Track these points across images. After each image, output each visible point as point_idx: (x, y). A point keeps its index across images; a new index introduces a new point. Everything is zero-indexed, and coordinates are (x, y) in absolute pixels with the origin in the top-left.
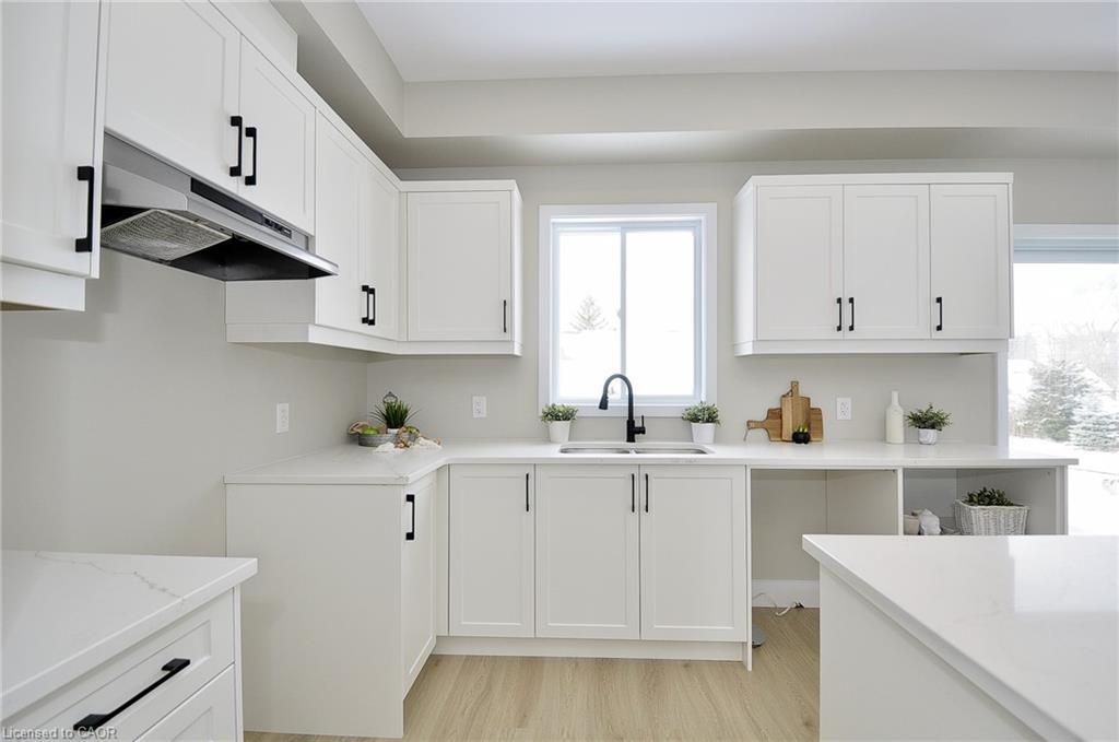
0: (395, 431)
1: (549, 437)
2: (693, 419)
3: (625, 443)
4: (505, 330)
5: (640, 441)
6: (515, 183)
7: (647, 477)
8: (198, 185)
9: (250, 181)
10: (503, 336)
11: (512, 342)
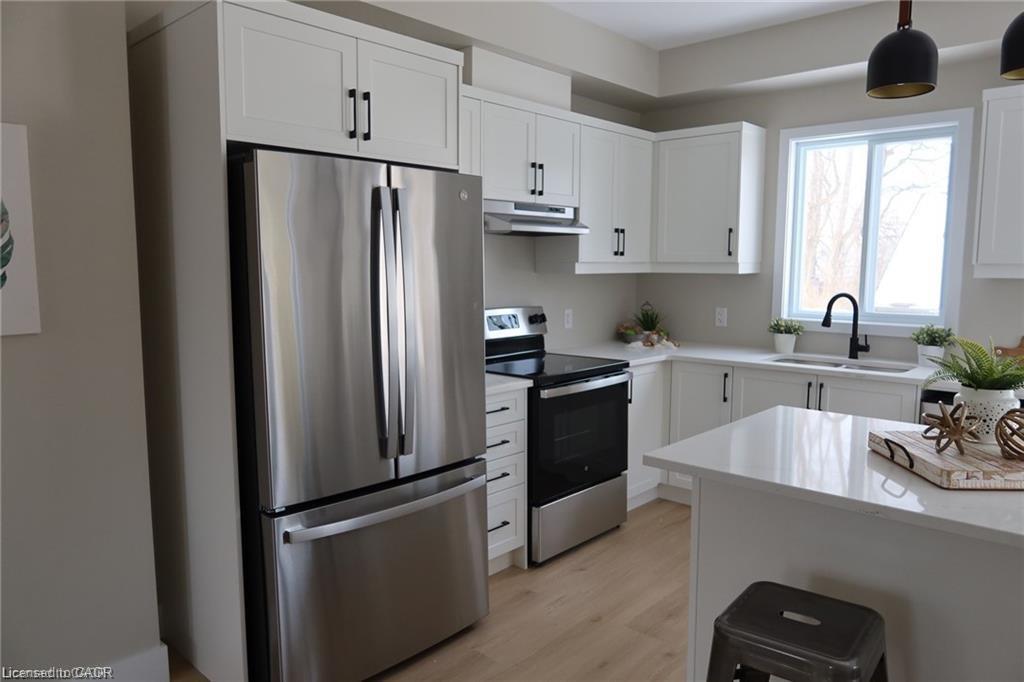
0: (647, 333)
2: (917, 340)
3: (846, 359)
4: (730, 254)
5: (863, 358)
6: (744, 123)
7: (822, 386)
8: (517, 206)
9: (541, 193)
10: (728, 258)
11: (736, 264)
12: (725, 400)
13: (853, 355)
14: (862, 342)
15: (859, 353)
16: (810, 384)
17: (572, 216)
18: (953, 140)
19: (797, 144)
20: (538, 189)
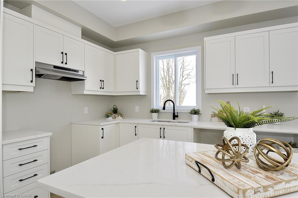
1: (152, 117)
2: (191, 113)
3: (172, 120)
4: (137, 88)
5: (177, 120)
6: (140, 49)
7: (164, 129)
8: (55, 67)
9: (66, 63)
10: (137, 90)
11: (139, 91)
12: (136, 135)
13: (174, 119)
14: (176, 114)
15: (176, 118)
16: (161, 128)
17: (82, 74)
18: (196, 55)
19: (156, 57)
20: (65, 62)
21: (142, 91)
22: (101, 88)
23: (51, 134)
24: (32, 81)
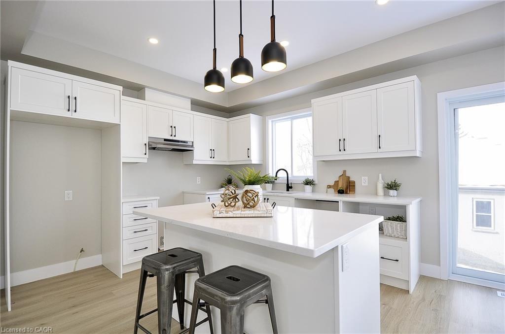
2: (304, 183)
3: (286, 191)
4: (249, 157)
5: (291, 191)
6: (251, 114)
8: (165, 140)
9: (175, 136)
10: (248, 159)
11: (251, 160)
14: (290, 185)
15: (289, 189)
17: (191, 144)
19: (272, 121)
20: (174, 134)
21: (255, 159)
22: (211, 157)
23: (159, 198)
24: (145, 154)
